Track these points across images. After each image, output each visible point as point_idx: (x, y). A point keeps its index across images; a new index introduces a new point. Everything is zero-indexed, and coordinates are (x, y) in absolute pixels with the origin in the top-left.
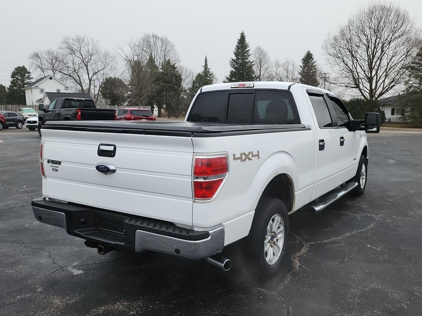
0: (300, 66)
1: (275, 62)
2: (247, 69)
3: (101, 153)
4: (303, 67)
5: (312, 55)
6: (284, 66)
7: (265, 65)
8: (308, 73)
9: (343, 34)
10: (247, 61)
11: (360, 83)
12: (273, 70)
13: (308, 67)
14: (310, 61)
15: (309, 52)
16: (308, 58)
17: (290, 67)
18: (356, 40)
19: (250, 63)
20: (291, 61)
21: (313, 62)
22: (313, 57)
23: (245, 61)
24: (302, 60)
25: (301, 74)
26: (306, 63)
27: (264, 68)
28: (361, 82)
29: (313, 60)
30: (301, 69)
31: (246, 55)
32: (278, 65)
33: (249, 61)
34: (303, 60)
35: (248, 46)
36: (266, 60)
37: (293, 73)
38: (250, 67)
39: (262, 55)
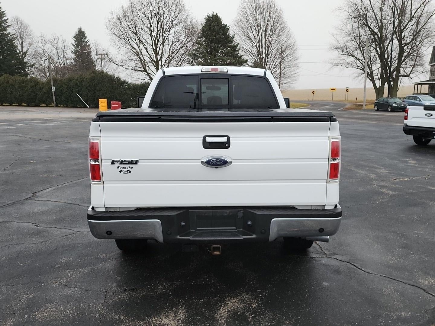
0: (72, 44)
1: (40, 38)
2: (7, 43)
3: (209, 146)
4: (75, 45)
5: (85, 33)
6: (52, 42)
7: (28, 40)
8: (82, 53)
9: (125, 15)
10: (5, 32)
11: (147, 67)
12: (38, 47)
13: (82, 47)
14: (83, 39)
15: (81, 29)
16: (80, 36)
17: (60, 45)
18: (138, 22)
19: (10, 36)
20: (60, 38)
21: (86, 41)
22: (86, 35)
23: (3, 33)
24: (73, 37)
25: (74, 53)
26: (79, 42)
27: (27, 43)
28: (147, 65)
29: (86, 38)
30: (74, 48)
31: (3, 25)
32: (44, 41)
33: (9, 33)
34: (75, 37)
35: (5, 15)
36: (28, 34)
37: (65, 51)
38: (11, 41)
39: (22, 27)
